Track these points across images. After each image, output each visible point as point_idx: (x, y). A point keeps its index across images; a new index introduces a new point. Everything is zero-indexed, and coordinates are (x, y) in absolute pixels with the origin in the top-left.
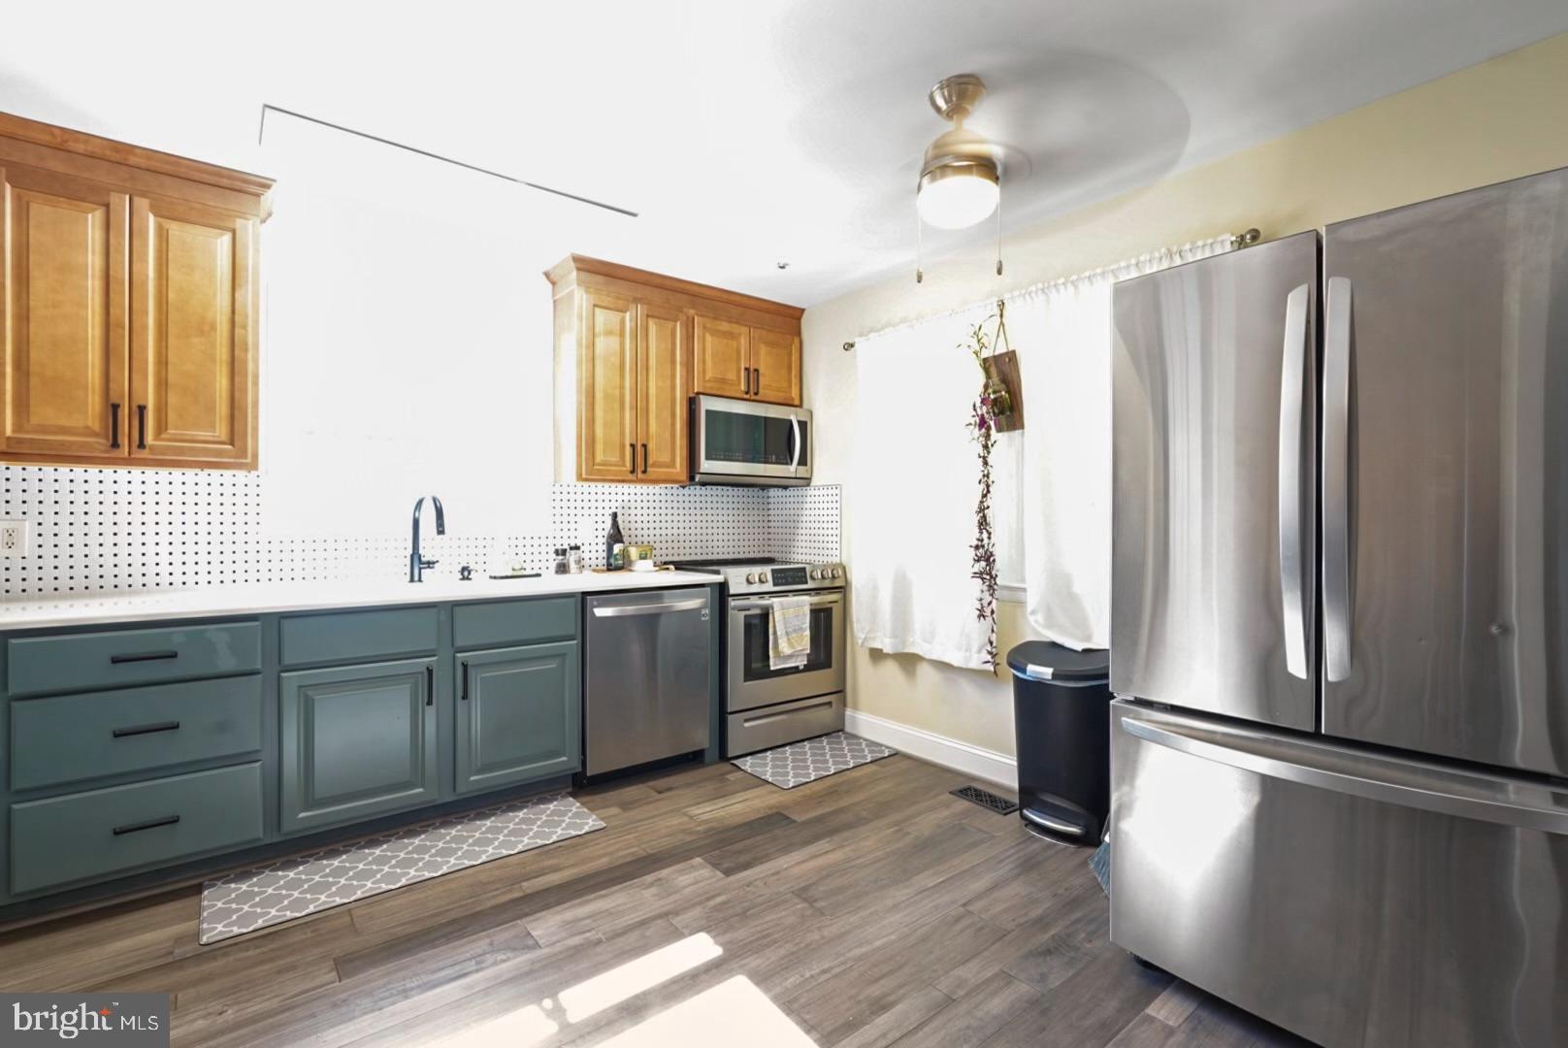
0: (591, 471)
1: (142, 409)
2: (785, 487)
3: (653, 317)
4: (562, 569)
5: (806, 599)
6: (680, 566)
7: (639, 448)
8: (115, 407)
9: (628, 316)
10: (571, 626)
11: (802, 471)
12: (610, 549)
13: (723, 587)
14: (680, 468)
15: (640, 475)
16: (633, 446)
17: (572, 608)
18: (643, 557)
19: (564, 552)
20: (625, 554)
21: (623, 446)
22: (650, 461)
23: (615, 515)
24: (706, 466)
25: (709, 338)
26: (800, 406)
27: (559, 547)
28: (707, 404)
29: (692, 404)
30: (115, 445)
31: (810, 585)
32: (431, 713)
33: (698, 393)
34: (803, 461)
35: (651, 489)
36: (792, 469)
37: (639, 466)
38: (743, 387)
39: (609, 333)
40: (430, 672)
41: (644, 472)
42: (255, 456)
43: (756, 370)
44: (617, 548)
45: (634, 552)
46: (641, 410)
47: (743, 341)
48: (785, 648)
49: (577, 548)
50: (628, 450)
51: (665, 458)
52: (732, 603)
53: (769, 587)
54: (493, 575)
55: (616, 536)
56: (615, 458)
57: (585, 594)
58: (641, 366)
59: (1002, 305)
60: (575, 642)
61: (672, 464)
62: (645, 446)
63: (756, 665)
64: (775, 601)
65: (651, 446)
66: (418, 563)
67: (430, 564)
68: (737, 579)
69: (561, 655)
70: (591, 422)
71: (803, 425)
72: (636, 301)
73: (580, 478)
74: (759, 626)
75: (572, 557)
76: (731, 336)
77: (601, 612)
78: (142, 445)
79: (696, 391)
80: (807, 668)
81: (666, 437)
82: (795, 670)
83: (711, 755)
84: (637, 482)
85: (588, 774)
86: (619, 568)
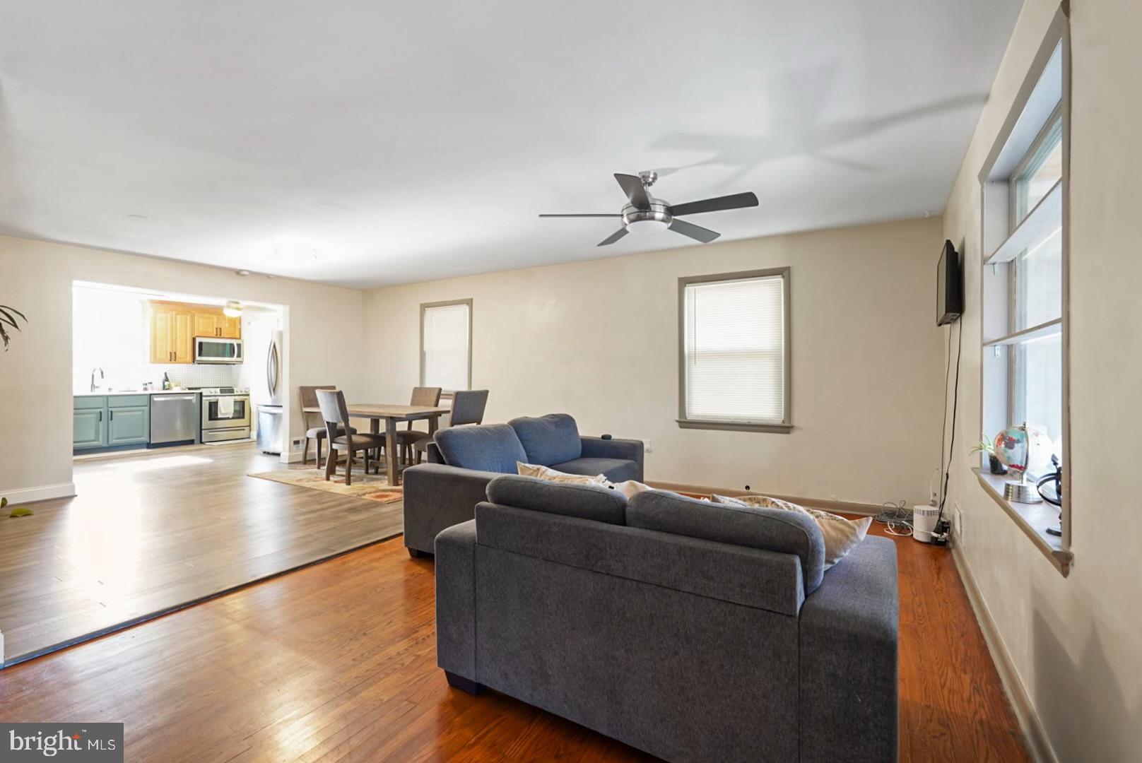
0: (155, 359)
2: (234, 364)
3: (178, 314)
4: (145, 389)
5: (233, 398)
6: (189, 389)
7: (173, 355)
9: (169, 315)
10: (146, 401)
11: (239, 359)
12: (164, 383)
13: (201, 393)
14: (189, 358)
16: (171, 353)
17: (146, 399)
18: (177, 386)
19: (146, 384)
20: (169, 385)
21: (167, 353)
22: (177, 357)
23: (166, 373)
24: (198, 358)
25: (201, 320)
26: (240, 338)
27: (145, 382)
28: (198, 340)
29: (194, 340)
31: (235, 393)
32: (101, 422)
33: (198, 336)
34: (239, 356)
35: (178, 365)
36: (235, 358)
37: (173, 358)
38: (215, 333)
39: (162, 320)
40: (101, 413)
41: (175, 360)
43: (221, 329)
44: (166, 383)
45: (173, 385)
46: (174, 342)
47: (215, 320)
48: (223, 411)
49: (151, 383)
50: (169, 354)
51: (183, 356)
52: (204, 398)
53: (219, 393)
55: (167, 380)
56: (164, 357)
57: (150, 395)
58: (174, 329)
60: (147, 407)
61: (186, 358)
62: (175, 353)
63: (213, 417)
64: (220, 398)
65: (178, 353)
66: (94, 387)
68: (205, 392)
69: (143, 411)
70: (155, 346)
71: (239, 346)
72: (172, 310)
73: (151, 362)
74: (213, 406)
75: (149, 386)
76: (210, 318)
77: (156, 399)
79: (196, 335)
80: (233, 418)
81: (184, 349)
82: (228, 418)
83: (197, 440)
84: (173, 363)
85: (152, 442)
86: (167, 389)
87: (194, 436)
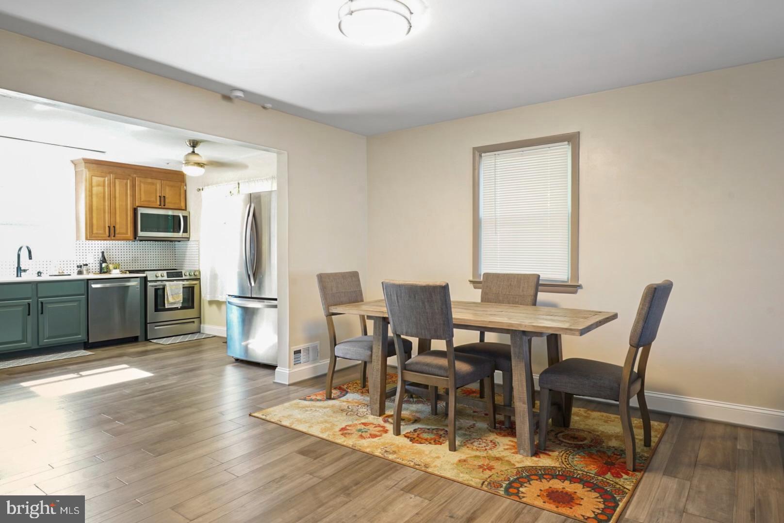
0: (91, 236)
2: (179, 241)
3: (117, 179)
4: (80, 273)
5: (181, 282)
6: (131, 272)
7: (112, 228)
9: (106, 179)
10: (83, 290)
11: (185, 235)
12: (101, 265)
13: (146, 278)
14: (130, 233)
15: (113, 238)
16: (109, 227)
17: (83, 284)
18: (115, 269)
19: (81, 267)
20: (107, 267)
21: (105, 227)
22: (117, 232)
23: (103, 253)
24: (141, 234)
25: (142, 185)
26: (185, 210)
27: (78, 264)
28: (141, 211)
29: (135, 211)
31: (184, 277)
32: (29, 317)
33: (138, 206)
34: (185, 231)
35: (117, 242)
36: (180, 234)
37: (112, 234)
38: (158, 203)
39: (98, 185)
40: (29, 304)
41: (114, 236)
43: (164, 197)
44: (104, 265)
45: (111, 266)
46: (113, 212)
47: (158, 186)
48: (171, 300)
49: (87, 265)
50: (107, 228)
51: (124, 231)
52: (149, 284)
53: (165, 278)
54: (51, 274)
55: (104, 260)
56: (101, 232)
57: (88, 280)
58: (112, 197)
59: (239, 184)
60: (84, 296)
61: (127, 233)
62: (114, 227)
63: (159, 307)
64: (167, 283)
65: (117, 227)
66: (20, 270)
67: (25, 271)
68: (151, 276)
69: (79, 301)
70: (91, 218)
71: (185, 218)
72: (110, 173)
73: (87, 239)
74: (160, 293)
75: (84, 269)
76: (153, 184)
77: (94, 286)
79: (137, 205)
80: (182, 308)
81: (124, 223)
82: (176, 309)
83: (141, 338)
84: (111, 240)
85: (90, 342)
86: (105, 273)
87: (138, 333)
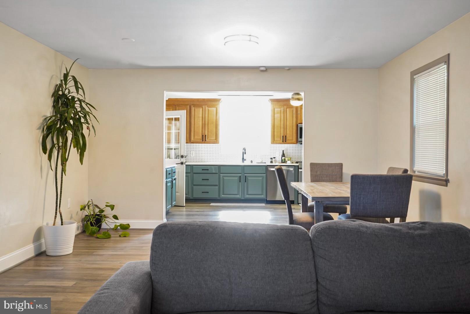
0: (274, 142)
1: (206, 135)
3: (288, 108)
4: (271, 162)
8: (203, 136)
9: (282, 109)
10: (265, 171)
13: (298, 166)
14: (294, 140)
15: (285, 142)
16: (283, 136)
17: (265, 168)
18: (289, 160)
19: (272, 159)
21: (281, 136)
22: (287, 139)
23: (283, 151)
24: (300, 140)
27: (271, 157)
28: (299, 126)
30: (203, 141)
35: (288, 145)
37: (285, 140)
39: (278, 113)
40: (240, 177)
41: (286, 141)
42: (219, 142)
44: (283, 158)
45: (286, 159)
46: (285, 128)
49: (275, 158)
50: (282, 137)
51: (291, 138)
54: (257, 162)
55: (283, 155)
56: (279, 139)
57: (267, 166)
58: (285, 119)
60: (265, 174)
61: (293, 140)
62: (286, 136)
65: (288, 136)
66: (243, 160)
67: (245, 160)
69: (263, 177)
70: (274, 132)
72: (284, 105)
73: (272, 143)
75: (274, 159)
78: (206, 141)
79: (299, 122)
81: (292, 134)
84: (284, 144)
85: (268, 199)
86: (284, 162)
